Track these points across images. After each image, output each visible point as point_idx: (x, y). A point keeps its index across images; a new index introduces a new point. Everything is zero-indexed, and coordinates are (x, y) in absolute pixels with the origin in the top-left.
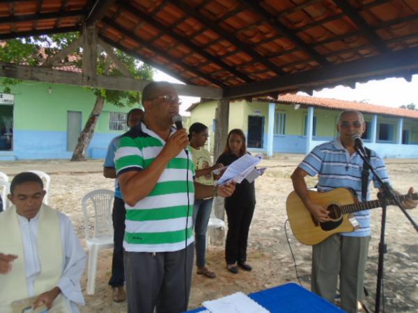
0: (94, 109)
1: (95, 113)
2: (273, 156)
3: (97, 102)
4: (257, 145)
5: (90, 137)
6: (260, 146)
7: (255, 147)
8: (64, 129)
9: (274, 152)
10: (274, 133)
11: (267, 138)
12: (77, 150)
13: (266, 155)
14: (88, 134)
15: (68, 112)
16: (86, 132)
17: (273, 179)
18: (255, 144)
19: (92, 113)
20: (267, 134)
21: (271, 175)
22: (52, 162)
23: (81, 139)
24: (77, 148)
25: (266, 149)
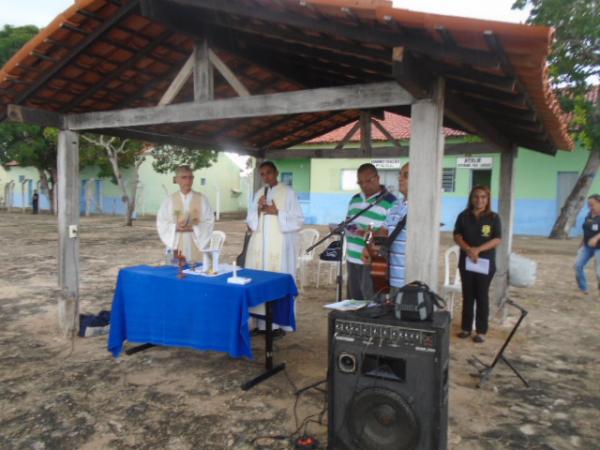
0: (586, 168)
1: (588, 173)
3: (591, 157)
5: (577, 207)
12: (558, 225)
14: (574, 203)
15: (559, 173)
16: (571, 200)
19: (583, 173)
23: (564, 210)
24: (557, 222)
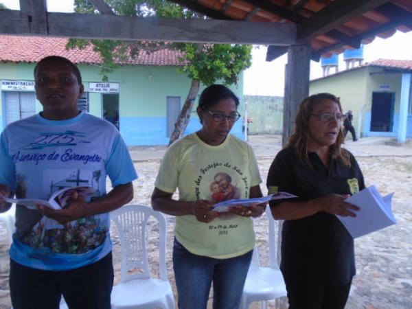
0: (190, 94)
1: (191, 97)
2: (407, 143)
3: (193, 85)
4: (385, 128)
5: (186, 123)
6: (389, 129)
7: (382, 130)
8: (164, 115)
9: (407, 137)
10: (409, 112)
11: (398, 119)
12: (174, 136)
13: (396, 140)
14: (183, 120)
15: (168, 97)
16: (182, 118)
17: (406, 175)
18: (382, 126)
19: (188, 98)
20: (398, 114)
21: (402, 168)
22: (150, 148)
23: (177, 125)
24: (173, 134)
25: (397, 132)
